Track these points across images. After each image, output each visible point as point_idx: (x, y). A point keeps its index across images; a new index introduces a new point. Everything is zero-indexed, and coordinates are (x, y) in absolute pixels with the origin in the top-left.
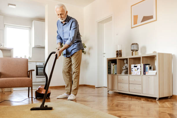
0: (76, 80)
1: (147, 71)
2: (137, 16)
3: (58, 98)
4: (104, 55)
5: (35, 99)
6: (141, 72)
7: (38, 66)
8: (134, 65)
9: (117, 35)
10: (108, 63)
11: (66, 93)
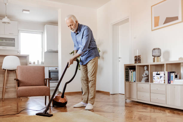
0: (92, 89)
1: (172, 80)
2: (159, 17)
3: (74, 107)
4: (119, 59)
5: (53, 108)
6: (164, 80)
7: (50, 71)
8: (156, 73)
9: (135, 38)
10: (126, 69)
11: (83, 102)
